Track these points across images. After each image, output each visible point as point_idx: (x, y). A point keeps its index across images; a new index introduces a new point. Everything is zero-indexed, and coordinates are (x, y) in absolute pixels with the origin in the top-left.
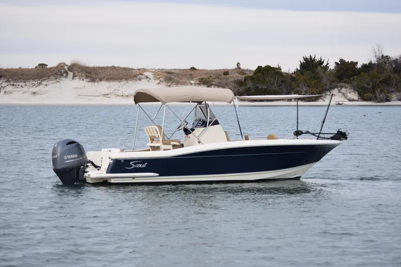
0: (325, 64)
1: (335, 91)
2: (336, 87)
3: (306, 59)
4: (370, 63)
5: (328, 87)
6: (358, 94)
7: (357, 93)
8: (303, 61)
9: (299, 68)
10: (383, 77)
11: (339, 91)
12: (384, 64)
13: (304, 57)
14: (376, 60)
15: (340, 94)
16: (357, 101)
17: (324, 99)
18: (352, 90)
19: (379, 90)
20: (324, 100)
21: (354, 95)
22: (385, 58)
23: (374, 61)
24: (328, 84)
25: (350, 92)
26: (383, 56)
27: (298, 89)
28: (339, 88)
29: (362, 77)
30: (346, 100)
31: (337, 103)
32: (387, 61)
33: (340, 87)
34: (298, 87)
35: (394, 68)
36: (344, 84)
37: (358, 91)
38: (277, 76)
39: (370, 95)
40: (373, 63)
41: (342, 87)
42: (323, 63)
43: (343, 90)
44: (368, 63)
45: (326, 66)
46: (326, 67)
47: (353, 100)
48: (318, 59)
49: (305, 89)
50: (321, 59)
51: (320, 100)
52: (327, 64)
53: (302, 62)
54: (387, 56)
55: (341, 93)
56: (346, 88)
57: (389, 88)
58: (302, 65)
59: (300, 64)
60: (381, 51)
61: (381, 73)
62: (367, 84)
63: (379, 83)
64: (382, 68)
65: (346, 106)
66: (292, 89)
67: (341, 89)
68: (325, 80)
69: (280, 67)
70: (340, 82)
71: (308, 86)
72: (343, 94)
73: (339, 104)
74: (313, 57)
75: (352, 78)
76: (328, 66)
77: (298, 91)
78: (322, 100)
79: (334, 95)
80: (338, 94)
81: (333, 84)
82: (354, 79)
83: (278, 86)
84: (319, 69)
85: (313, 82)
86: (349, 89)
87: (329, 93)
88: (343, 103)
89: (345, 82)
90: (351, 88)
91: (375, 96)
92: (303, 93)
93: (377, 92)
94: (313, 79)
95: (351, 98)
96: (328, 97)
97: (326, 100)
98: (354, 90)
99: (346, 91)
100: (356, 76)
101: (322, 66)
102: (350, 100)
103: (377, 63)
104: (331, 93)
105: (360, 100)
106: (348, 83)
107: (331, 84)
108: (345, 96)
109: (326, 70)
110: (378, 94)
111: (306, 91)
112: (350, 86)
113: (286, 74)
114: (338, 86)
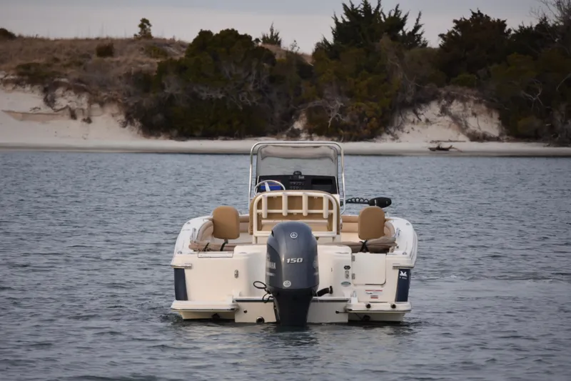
0: (408, 27)
1: (433, 110)
2: (435, 97)
3: (351, 12)
4: (543, 26)
5: (409, 99)
6: (499, 119)
7: (496, 115)
8: (342, 17)
9: (331, 40)
11: (444, 111)
13: (345, 6)
14: (558, 14)
15: (447, 118)
16: (497, 139)
17: (398, 133)
18: (484, 107)
19: (563, 107)
20: (395, 138)
21: (488, 124)
23: (554, 18)
24: (412, 90)
25: (474, 114)
27: (318, 102)
28: (444, 102)
29: (512, 68)
30: (462, 137)
31: (435, 146)
33: (446, 98)
34: (321, 96)
36: (460, 89)
37: (499, 109)
38: (255, 63)
39: (537, 123)
40: (551, 23)
41: (451, 98)
42: (401, 23)
43: (456, 107)
44: (534, 26)
45: (412, 34)
46: (414, 37)
47: (484, 138)
48: (387, 11)
49: (339, 104)
50: (397, 11)
51: (385, 136)
52: (417, 28)
53: (340, 21)
55: (450, 114)
56: (463, 100)
58: (340, 30)
59: (334, 26)
62: (528, 90)
65: (461, 154)
66: (303, 102)
67: (450, 103)
68: (399, 76)
69: (276, 36)
70: (448, 82)
71: (351, 95)
72: (456, 119)
73: (439, 149)
74: (374, 6)
75: (482, 72)
76: (419, 32)
77: (318, 109)
78: (390, 136)
79: (427, 121)
80: (441, 118)
81: (426, 87)
82: (488, 72)
83: (260, 92)
84: (385, 40)
85: (365, 82)
86: (472, 103)
87: (411, 117)
88: (454, 145)
89: (463, 83)
90: (480, 102)
91: (552, 127)
92: (333, 115)
93: (556, 112)
94: (364, 72)
95: (478, 131)
96: (407, 127)
97: (403, 136)
98: (488, 106)
99: (465, 110)
100: (495, 66)
101: (401, 32)
102: (475, 137)
103: (561, 24)
104: (417, 114)
105: (505, 137)
106: (471, 86)
107: (418, 89)
108: (460, 125)
109: (410, 47)
110: (559, 118)
111: (342, 110)
112: (476, 96)
113: (284, 58)
114: (440, 94)
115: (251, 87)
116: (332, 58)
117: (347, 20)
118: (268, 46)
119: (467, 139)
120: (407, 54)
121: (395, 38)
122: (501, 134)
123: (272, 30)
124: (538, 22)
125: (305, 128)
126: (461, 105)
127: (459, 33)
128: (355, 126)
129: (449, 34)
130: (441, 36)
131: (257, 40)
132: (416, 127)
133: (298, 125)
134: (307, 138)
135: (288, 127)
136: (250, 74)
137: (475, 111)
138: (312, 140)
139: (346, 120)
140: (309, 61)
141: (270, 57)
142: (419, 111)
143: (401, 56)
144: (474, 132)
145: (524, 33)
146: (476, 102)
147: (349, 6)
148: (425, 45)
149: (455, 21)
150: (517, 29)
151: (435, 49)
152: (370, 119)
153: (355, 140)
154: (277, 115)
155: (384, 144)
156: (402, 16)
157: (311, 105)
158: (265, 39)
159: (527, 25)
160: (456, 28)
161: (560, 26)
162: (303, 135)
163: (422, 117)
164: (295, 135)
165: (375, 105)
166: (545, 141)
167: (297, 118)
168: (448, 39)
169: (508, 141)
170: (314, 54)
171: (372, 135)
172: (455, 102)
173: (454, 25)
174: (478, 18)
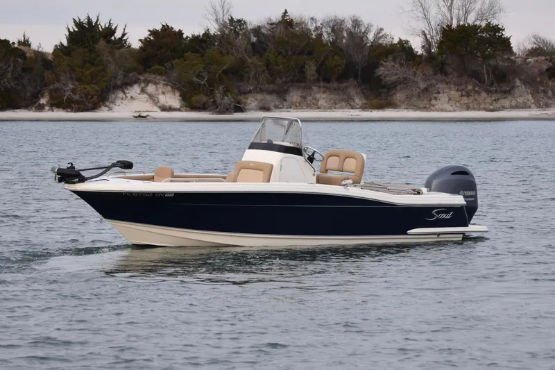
0: (118, 35)
1: (135, 90)
2: (136, 81)
3: (79, 24)
4: (207, 34)
5: (119, 83)
6: (180, 96)
7: (178, 94)
8: (73, 27)
9: (65, 43)
10: (229, 61)
11: (143, 91)
12: (233, 36)
13: (75, 21)
14: (217, 27)
15: (145, 96)
16: (179, 110)
17: (111, 105)
18: (169, 88)
19: (221, 88)
20: (110, 109)
21: (173, 100)
22: (236, 25)
23: (214, 29)
24: (120, 77)
25: (164, 93)
26: (231, 20)
27: (57, 85)
28: (143, 85)
29: (188, 62)
30: (156, 109)
31: (137, 114)
32: (241, 30)
33: (144, 82)
34: (58, 81)
35: (253, 45)
36: (154, 76)
37: (179, 89)
38: (12, 59)
39: (204, 99)
40: (212, 33)
41: (147, 82)
42: (113, 32)
43: (151, 88)
44: (201, 34)
45: (121, 39)
46: (121, 41)
47: (171, 109)
48: (103, 23)
49: (71, 86)
50: (110, 24)
51: (103, 108)
52: (124, 35)
53: (72, 30)
54: (239, 21)
55: (147, 93)
56: (156, 84)
57: (240, 84)
58: (72, 37)
59: (67, 33)
60: (228, 10)
61: (228, 53)
62: (198, 76)
63: (223, 75)
64: (230, 43)
65: (156, 120)
66: (46, 85)
67: (147, 85)
68: (112, 67)
69: (28, 41)
70: (145, 71)
71: (79, 80)
72: (151, 96)
73: (140, 116)
74: (94, 20)
75: (168, 65)
76: (125, 38)
77: (56, 90)
78: (107, 108)
79: (132, 97)
80: (140, 96)
81: (131, 75)
82: (172, 65)
83: (16, 78)
84: (102, 43)
85: (89, 71)
86: (161, 86)
87: (121, 95)
88: (150, 114)
89: (155, 72)
90: (167, 85)
91: (214, 101)
92: (68, 93)
93: (217, 92)
94: (88, 65)
95: (166, 104)
96: (118, 102)
97: (115, 108)
98: (172, 88)
99: (157, 90)
100: (177, 60)
101: (113, 38)
102: (164, 109)
103: (219, 33)
104: (125, 93)
105: (184, 108)
106: (161, 74)
107: (125, 76)
108: (154, 100)
109: (120, 48)
110: (218, 95)
111: (73, 91)
112: (164, 80)
113: (33, 55)
114: (139, 79)
115: (9, 75)
116: (66, 55)
117: (76, 30)
118: (22, 47)
119: (158, 110)
120: (117, 53)
121: (109, 41)
122: (181, 107)
123: (24, 36)
124: (204, 32)
125: (48, 103)
126: (154, 86)
127: (152, 38)
128: (82, 102)
129: (146, 39)
130: (140, 40)
131: (14, 43)
132: (124, 102)
133: (43, 101)
134: (49, 110)
135: (36, 102)
136: (9, 66)
137: (164, 90)
138: (53, 111)
139: (76, 97)
140: (50, 58)
141: (22, 55)
142: (126, 91)
143: (112, 54)
144: (163, 105)
145: (195, 39)
146: (164, 85)
147: (77, 20)
148: (129, 46)
149: (149, 31)
150: (190, 36)
151: (136, 49)
152: (92, 98)
153: (82, 111)
154: (28, 94)
155: (102, 113)
156: (113, 27)
157: (51, 87)
158: (20, 43)
159: (196, 34)
160: (150, 35)
161: (218, 35)
162: (47, 108)
163: (128, 95)
164: (41, 108)
165: (96, 87)
166: (210, 111)
167: (43, 96)
168: (146, 42)
169: (186, 111)
170: (53, 53)
171: (94, 107)
172: (150, 85)
173: (149, 33)
174: (166, 29)
